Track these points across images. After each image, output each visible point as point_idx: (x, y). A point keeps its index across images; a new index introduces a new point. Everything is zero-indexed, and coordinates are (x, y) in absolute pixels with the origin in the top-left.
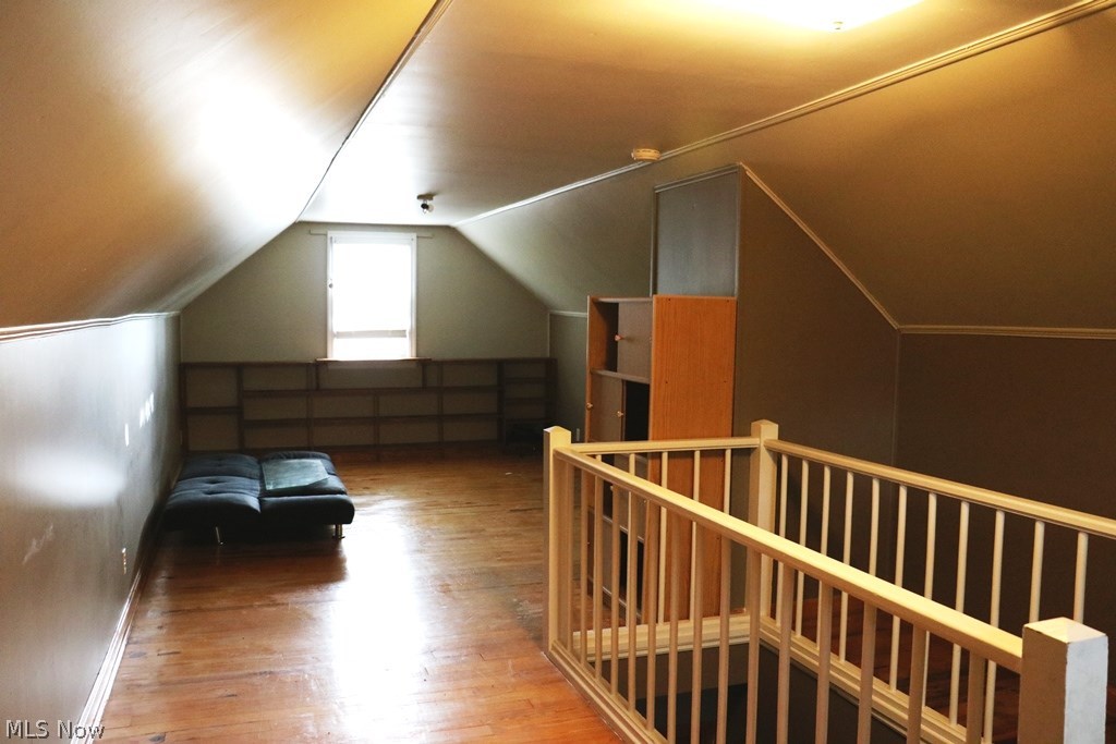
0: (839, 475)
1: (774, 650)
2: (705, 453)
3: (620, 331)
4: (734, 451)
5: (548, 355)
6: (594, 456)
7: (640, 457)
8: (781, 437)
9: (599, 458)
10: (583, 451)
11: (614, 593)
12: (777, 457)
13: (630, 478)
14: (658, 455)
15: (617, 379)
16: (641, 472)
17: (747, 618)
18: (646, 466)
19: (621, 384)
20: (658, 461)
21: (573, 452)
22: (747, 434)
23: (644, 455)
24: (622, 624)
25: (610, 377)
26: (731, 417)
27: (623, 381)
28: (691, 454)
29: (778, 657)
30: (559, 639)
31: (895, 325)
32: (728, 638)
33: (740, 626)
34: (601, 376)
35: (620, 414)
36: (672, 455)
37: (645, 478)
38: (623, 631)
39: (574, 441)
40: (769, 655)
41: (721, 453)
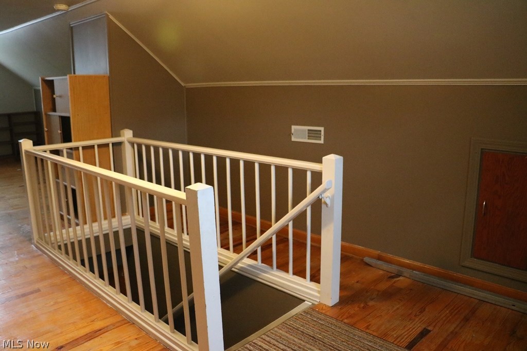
0: (166, 151)
1: (142, 230)
2: (100, 146)
3: (56, 93)
4: (113, 144)
5: (35, 110)
6: (45, 151)
7: (69, 151)
8: (134, 136)
9: (48, 152)
10: (39, 150)
11: (64, 213)
12: (132, 144)
13: (64, 160)
14: (77, 149)
15: (57, 116)
16: (70, 156)
17: (129, 217)
18: (72, 154)
19: (58, 118)
20: (78, 151)
21: (35, 150)
22: (119, 136)
23: (71, 149)
24: (70, 227)
25: (54, 115)
26: (110, 129)
27: (59, 116)
28: (93, 147)
29: (144, 232)
30: (39, 237)
31: (183, 84)
32: (122, 226)
33: (127, 221)
34: (49, 115)
35: (59, 132)
36: (84, 148)
37: (72, 159)
38: (71, 230)
39: (34, 145)
40: (140, 232)
41: (107, 145)
